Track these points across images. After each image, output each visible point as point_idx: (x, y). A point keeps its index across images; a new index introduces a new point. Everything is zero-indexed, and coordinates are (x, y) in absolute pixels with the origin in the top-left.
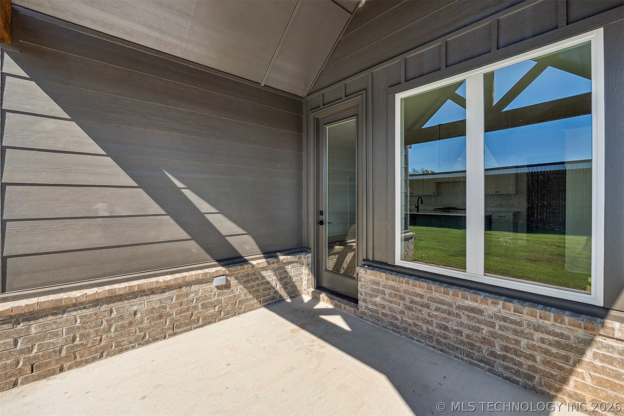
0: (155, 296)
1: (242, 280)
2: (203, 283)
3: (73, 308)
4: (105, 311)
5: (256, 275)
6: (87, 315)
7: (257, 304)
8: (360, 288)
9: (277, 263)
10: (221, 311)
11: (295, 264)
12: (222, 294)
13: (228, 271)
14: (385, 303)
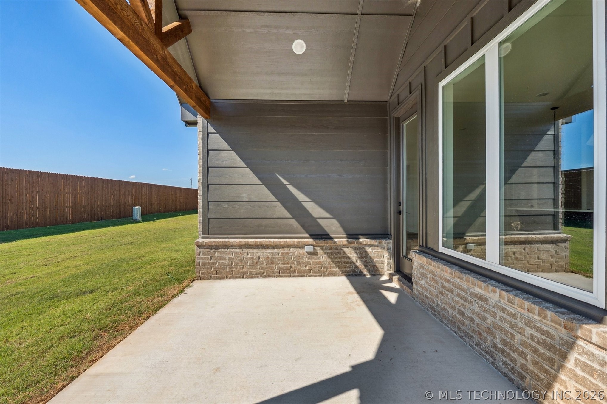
0: (269, 250)
1: (326, 251)
2: (298, 248)
3: (231, 248)
4: (245, 253)
5: (338, 249)
6: (237, 253)
7: (339, 272)
8: (414, 271)
9: (356, 243)
10: (311, 270)
11: (376, 247)
12: (311, 258)
13: (315, 242)
14: (427, 286)
